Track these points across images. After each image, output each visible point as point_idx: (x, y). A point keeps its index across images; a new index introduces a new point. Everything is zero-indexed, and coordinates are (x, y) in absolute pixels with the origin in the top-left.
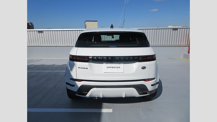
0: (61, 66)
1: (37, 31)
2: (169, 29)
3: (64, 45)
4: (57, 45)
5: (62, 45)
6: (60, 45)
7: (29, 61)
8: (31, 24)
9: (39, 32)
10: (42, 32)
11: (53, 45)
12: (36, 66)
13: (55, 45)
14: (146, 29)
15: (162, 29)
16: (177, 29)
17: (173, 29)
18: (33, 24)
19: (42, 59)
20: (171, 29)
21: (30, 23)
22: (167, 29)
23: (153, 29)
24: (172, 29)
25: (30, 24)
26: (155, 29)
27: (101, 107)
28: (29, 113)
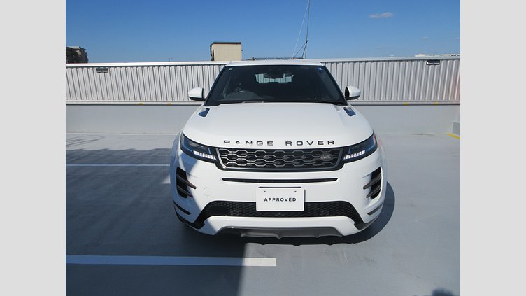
0: (151, 152)
1: (93, 67)
2: (419, 62)
3: (159, 101)
4: (143, 101)
5: (154, 101)
6: (149, 101)
7: (69, 142)
8: (80, 51)
9: (99, 69)
10: (105, 69)
11: (133, 101)
12: (91, 153)
13: (138, 101)
14: (360, 62)
15: (401, 61)
16: (438, 61)
17: (430, 61)
18: (85, 51)
19: (102, 137)
20: (424, 60)
21: (77, 50)
22: (412, 61)
23: (377, 61)
24: (425, 62)
25: (78, 52)
26: (383, 61)
27: (241, 254)
28: (69, 268)
